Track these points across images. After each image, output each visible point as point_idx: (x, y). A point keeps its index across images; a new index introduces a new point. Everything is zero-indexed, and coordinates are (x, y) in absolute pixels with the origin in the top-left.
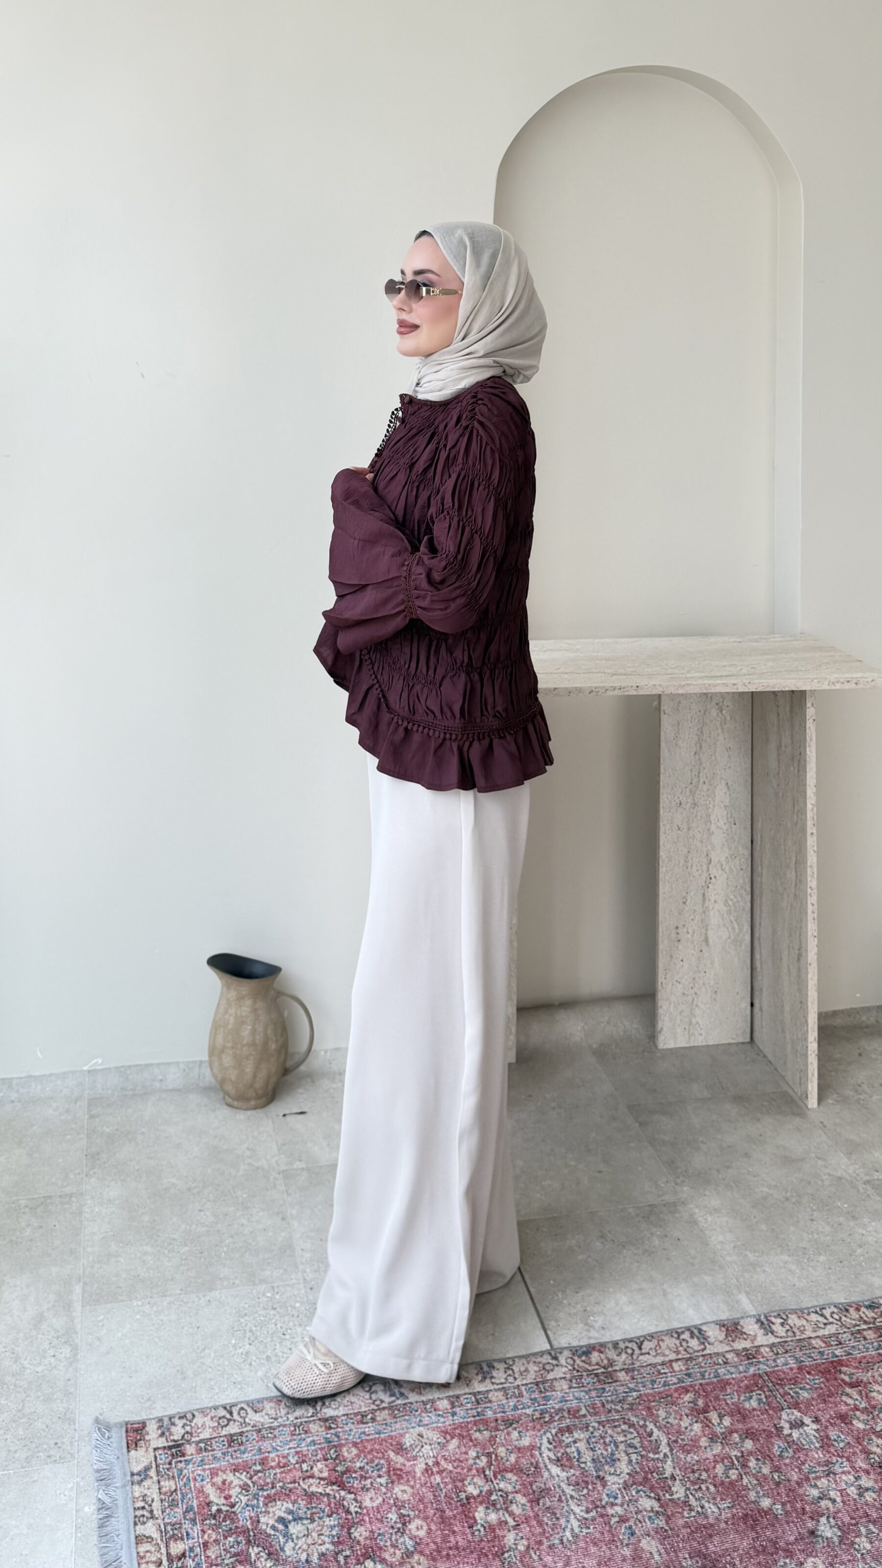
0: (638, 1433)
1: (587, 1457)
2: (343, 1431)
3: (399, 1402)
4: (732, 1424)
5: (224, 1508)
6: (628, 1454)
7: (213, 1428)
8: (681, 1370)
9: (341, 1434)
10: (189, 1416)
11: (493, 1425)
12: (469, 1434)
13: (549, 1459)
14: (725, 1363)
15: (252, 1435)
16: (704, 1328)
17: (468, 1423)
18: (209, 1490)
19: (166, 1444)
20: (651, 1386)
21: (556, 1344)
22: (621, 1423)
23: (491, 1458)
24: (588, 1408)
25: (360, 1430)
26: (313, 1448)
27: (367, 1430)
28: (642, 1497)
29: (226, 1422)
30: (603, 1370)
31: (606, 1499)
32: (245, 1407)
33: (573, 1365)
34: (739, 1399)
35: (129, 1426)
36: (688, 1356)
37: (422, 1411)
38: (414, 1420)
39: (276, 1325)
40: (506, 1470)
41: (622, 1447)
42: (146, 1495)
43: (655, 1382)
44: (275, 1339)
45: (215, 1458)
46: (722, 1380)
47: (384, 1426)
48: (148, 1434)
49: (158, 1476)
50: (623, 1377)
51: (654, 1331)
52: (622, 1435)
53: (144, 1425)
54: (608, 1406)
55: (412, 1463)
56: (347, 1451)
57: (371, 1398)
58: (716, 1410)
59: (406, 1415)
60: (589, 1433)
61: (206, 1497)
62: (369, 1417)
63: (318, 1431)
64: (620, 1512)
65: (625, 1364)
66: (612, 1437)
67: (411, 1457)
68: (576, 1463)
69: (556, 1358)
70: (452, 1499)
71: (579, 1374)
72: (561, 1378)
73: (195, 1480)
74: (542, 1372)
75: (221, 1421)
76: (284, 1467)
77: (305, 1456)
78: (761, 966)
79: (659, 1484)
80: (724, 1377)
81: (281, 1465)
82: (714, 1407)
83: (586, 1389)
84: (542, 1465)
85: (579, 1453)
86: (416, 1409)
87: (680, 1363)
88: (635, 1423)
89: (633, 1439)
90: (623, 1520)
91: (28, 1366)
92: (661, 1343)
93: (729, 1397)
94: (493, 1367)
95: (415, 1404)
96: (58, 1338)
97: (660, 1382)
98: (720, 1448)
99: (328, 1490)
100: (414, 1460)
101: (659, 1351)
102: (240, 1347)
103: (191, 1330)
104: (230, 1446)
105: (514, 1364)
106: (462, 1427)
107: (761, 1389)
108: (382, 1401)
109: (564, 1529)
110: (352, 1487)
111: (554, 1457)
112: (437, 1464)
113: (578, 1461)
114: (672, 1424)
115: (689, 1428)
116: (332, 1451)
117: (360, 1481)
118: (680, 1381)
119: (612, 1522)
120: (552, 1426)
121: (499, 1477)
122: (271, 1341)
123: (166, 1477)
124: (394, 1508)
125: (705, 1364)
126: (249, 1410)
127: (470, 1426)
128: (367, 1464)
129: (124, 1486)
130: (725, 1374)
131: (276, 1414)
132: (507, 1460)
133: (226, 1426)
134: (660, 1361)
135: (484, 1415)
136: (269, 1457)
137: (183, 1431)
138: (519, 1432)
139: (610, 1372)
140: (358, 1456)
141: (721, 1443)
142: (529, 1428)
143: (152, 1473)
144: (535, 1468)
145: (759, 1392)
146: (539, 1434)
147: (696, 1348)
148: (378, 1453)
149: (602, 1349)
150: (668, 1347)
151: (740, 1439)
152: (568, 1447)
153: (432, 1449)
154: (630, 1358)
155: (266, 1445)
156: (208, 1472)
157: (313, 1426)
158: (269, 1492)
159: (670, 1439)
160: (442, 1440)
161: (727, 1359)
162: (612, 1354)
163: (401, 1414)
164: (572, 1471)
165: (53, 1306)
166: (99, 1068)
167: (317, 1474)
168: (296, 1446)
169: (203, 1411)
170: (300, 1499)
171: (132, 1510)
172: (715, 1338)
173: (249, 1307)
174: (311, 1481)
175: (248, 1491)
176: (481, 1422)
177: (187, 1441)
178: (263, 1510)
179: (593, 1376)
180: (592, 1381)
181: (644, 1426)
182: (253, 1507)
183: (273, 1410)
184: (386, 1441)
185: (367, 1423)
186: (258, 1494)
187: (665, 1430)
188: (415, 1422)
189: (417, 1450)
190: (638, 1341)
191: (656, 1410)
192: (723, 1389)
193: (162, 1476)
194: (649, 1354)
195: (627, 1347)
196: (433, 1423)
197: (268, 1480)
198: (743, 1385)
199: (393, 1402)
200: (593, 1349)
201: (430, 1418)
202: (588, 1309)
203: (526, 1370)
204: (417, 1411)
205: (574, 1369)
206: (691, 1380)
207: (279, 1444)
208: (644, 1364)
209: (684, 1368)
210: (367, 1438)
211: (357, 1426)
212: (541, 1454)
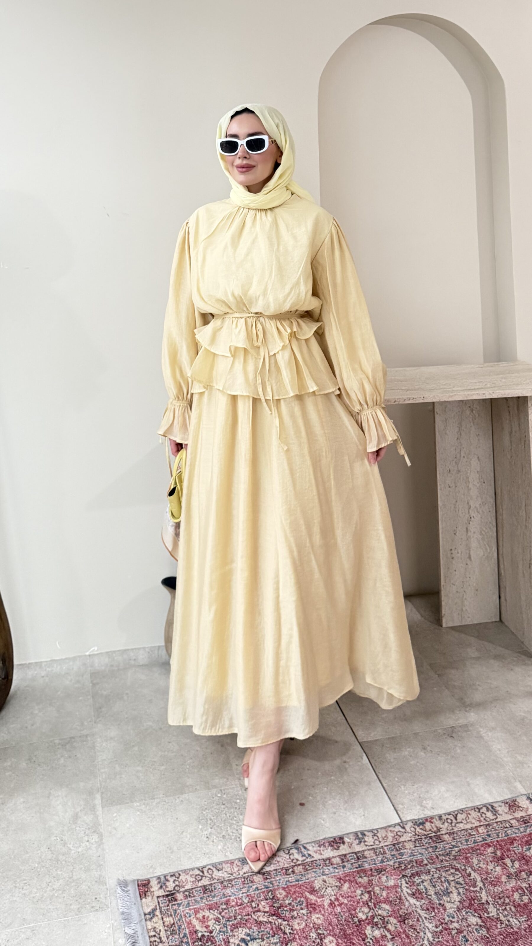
0: (461, 874)
1: (432, 891)
2: (276, 880)
3: (309, 860)
4: (520, 866)
5: (206, 934)
6: (457, 889)
7: (193, 882)
8: (484, 833)
9: (274, 882)
10: (177, 875)
11: (369, 873)
12: (355, 880)
13: (408, 893)
14: (511, 827)
15: (218, 886)
16: (495, 805)
17: (353, 872)
18: (195, 922)
19: (164, 894)
20: (466, 843)
21: (404, 820)
22: (450, 868)
23: (371, 894)
24: (428, 859)
25: (285, 879)
26: (257, 892)
27: (290, 879)
28: (469, 916)
29: (200, 878)
30: (434, 834)
31: (447, 918)
32: (212, 868)
33: (415, 832)
34: (522, 850)
35: (140, 883)
36: (487, 823)
37: (324, 866)
38: (319, 871)
39: (226, 815)
40: (380, 902)
41: (453, 884)
42: (155, 928)
43: (468, 841)
44: (227, 824)
45: (196, 901)
46: (511, 838)
47: (301, 876)
48: (152, 887)
49: (161, 914)
50: (448, 838)
51: (464, 807)
52: (451, 876)
53: (149, 881)
54: (440, 858)
55: (321, 899)
56: (279, 893)
57: (290, 858)
58: (509, 857)
59: (313, 869)
60: (431, 875)
61: (194, 927)
62: (291, 870)
63: (259, 881)
64: (457, 927)
65: (448, 830)
66: (446, 878)
67: (320, 896)
68: (425, 896)
69: (404, 828)
70: (350, 922)
71: (420, 837)
72: (409, 841)
73: (185, 916)
74: (396, 837)
75: (197, 877)
76: (240, 905)
77: (253, 897)
78: (505, 572)
79: (479, 907)
80: (511, 836)
81: (239, 904)
82: (507, 856)
83: (425, 847)
84: (403, 898)
85: (426, 889)
87: (482, 827)
88: (459, 868)
89: (458, 878)
90: (460, 932)
91: (72, 848)
92: (469, 815)
93: (516, 848)
94: (365, 835)
95: (318, 861)
96: (89, 829)
97: (471, 841)
98: (515, 882)
99: (270, 920)
100: (323, 897)
101: (468, 821)
102: (205, 830)
103: (173, 820)
104: (204, 893)
105: (378, 832)
106: (350, 875)
108: (297, 860)
109: (423, 939)
110: (285, 916)
111: (410, 892)
113: (426, 894)
114: (482, 868)
115: (493, 870)
116: (270, 894)
117: (290, 913)
118: (484, 839)
119: (453, 933)
120: (407, 872)
121: (377, 907)
123: (166, 915)
124: (313, 930)
125: (498, 828)
126: (214, 869)
127: (355, 874)
128: (293, 901)
129: (141, 921)
130: (511, 834)
131: (232, 871)
132: (381, 896)
133: (201, 880)
134: (469, 827)
135: (363, 867)
136: (230, 899)
137: (174, 885)
138: (387, 877)
139: (439, 835)
140: (287, 896)
141: (515, 879)
142: (392, 874)
143: (158, 913)
144: (400, 900)
146: (399, 878)
147: (491, 818)
148: (299, 894)
149: (432, 821)
150: (474, 818)
151: (527, 875)
152: (418, 885)
153: (333, 890)
154: (450, 826)
155: (228, 891)
156: (193, 910)
157: (256, 878)
158: (233, 922)
159: (482, 877)
160: (338, 884)
161: (511, 824)
162: (438, 823)
163: (310, 868)
164: (423, 900)
165: (84, 808)
166: (96, 653)
167: (262, 909)
168: (246, 891)
169: (185, 871)
170: (253, 926)
171: (147, 938)
172: (502, 811)
173: (208, 804)
174: (259, 914)
175: (219, 922)
176: (362, 871)
177: (178, 891)
178: (231, 934)
179: (428, 838)
180: (429, 841)
181: (465, 870)
182: (224, 932)
183: (230, 868)
184: (303, 886)
185: (289, 874)
186: (226, 924)
187: (478, 872)
188: (320, 873)
189: (323, 891)
190: (454, 814)
191: (471, 859)
192: (512, 843)
193: (164, 915)
194: (462, 822)
195: (447, 819)
196: (331, 873)
197: (232, 915)
198: (523, 840)
199: (304, 860)
200: (427, 820)
201: (329, 870)
202: (421, 796)
203: (386, 836)
204: (320, 865)
205: (416, 834)
206: (490, 839)
207: (236, 890)
208: (460, 829)
209: (485, 831)
210: (291, 884)
211: (284, 877)
212: (402, 891)
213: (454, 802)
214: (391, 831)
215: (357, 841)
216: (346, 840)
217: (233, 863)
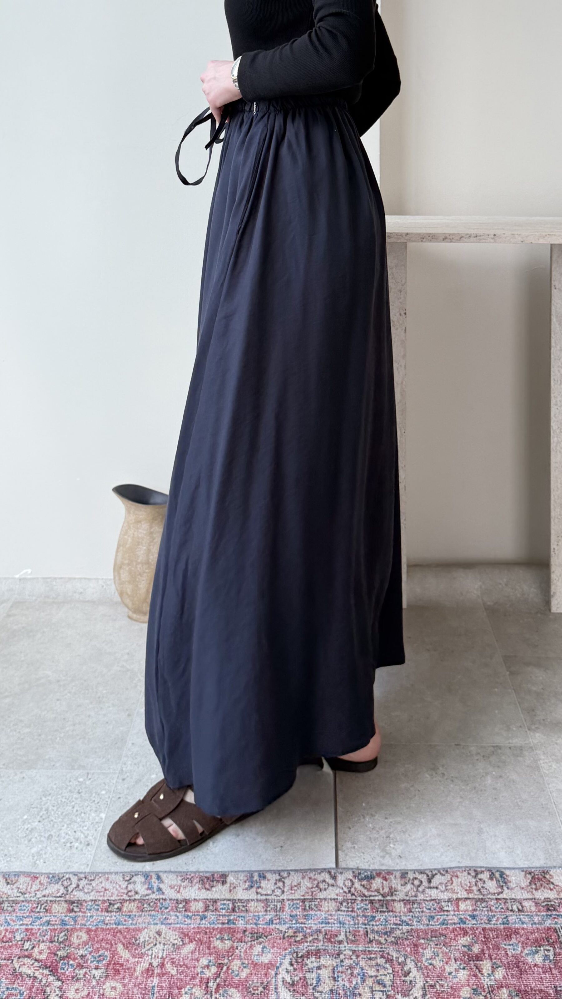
1: (326, 986)
2: (84, 917)
3: (153, 896)
4: (504, 977)
6: (372, 991)
8: (467, 910)
9: (80, 919)
11: (239, 936)
12: (210, 941)
13: (283, 981)
14: (519, 910)
16: (507, 872)
17: (214, 929)
20: (426, 922)
21: (342, 864)
22: (379, 956)
23: (222, 970)
24: (348, 934)
25: (100, 918)
26: (45, 928)
27: (108, 918)
30: (380, 898)
33: (350, 888)
34: (522, 952)
36: (481, 897)
37: (172, 909)
38: (160, 916)
39: (73, 807)
40: (231, 986)
41: (370, 982)
43: (434, 918)
46: (510, 928)
47: (126, 918)
50: (400, 907)
51: (454, 865)
52: (373, 969)
54: (371, 936)
55: (137, 960)
56: (77, 937)
57: (127, 888)
58: (491, 959)
59: (152, 911)
60: (338, 960)
62: (116, 906)
63: (58, 911)
65: (407, 896)
66: (362, 969)
67: (138, 954)
68: (311, 991)
69: (334, 878)
71: (354, 897)
72: (331, 899)
74: (314, 889)
76: (7, 942)
77: (33, 934)
80: (513, 926)
82: (490, 956)
83: (353, 914)
84: (272, 987)
85: (319, 980)
86: (166, 906)
87: (468, 902)
88: (394, 959)
89: (384, 975)
92: (453, 879)
93: (511, 947)
94: (264, 877)
95: (168, 902)
97: (438, 919)
99: (37, 974)
100: (141, 958)
101: (449, 887)
102: (29, 823)
105: (288, 876)
106: (206, 933)
107: (552, 945)
108: (136, 893)
110: (64, 974)
111: (289, 980)
112: (162, 965)
113: (313, 989)
114: (434, 967)
115: (453, 974)
117: (74, 970)
120: (301, 947)
121: (221, 991)
122: (61, 822)
125: (496, 908)
127: (214, 932)
128: (91, 953)
130: (515, 923)
131: (27, 890)
132: (238, 975)
134: (446, 898)
135: (234, 924)
138: (263, 947)
139: (387, 900)
140: (85, 943)
142: (275, 945)
144: (264, 988)
145: (548, 948)
146: (283, 953)
147: (492, 891)
148: (107, 944)
149: (387, 877)
150: (461, 885)
152: (309, 972)
153: (164, 950)
154: (415, 890)
157: (56, 906)
159: (427, 982)
160: (178, 942)
161: (522, 907)
162: (396, 882)
163: (150, 909)
167: (35, 955)
168: (30, 922)
170: (5, 977)
172: (516, 883)
173: (56, 788)
174: (26, 960)
176: (228, 931)
179: (367, 902)
180: (365, 907)
181: (404, 964)
183: (26, 885)
184: (121, 933)
185: (111, 912)
187: (425, 971)
188: (160, 919)
189: (148, 947)
190: (430, 874)
191: (422, 948)
192: (509, 937)
194: (437, 888)
195: (416, 878)
196: (178, 923)
198: (532, 937)
199: (147, 895)
200: (379, 874)
201: (178, 917)
202: (391, 836)
203: (299, 884)
204: (167, 908)
205: (350, 891)
206: (474, 922)
207: (14, 918)
208: (428, 899)
209: (471, 909)
210: (104, 927)
211: (100, 914)
212: (276, 974)
213: (442, 855)
214: (310, 878)
215: (247, 884)
216: (230, 879)
217: (37, 878)
